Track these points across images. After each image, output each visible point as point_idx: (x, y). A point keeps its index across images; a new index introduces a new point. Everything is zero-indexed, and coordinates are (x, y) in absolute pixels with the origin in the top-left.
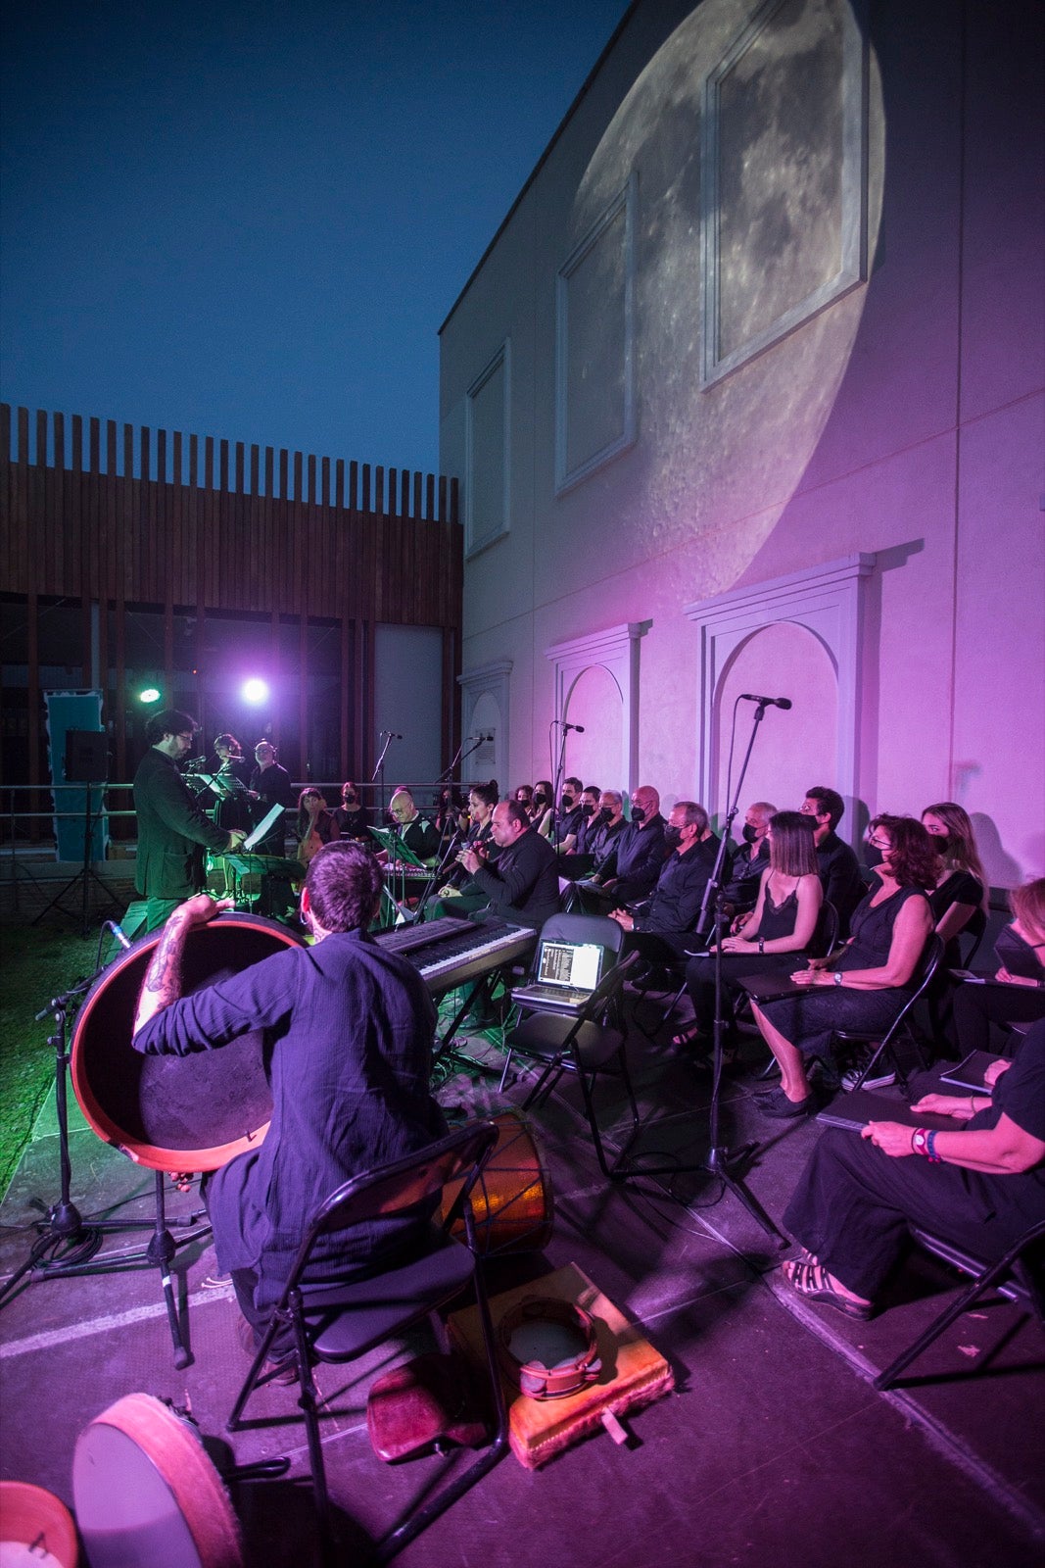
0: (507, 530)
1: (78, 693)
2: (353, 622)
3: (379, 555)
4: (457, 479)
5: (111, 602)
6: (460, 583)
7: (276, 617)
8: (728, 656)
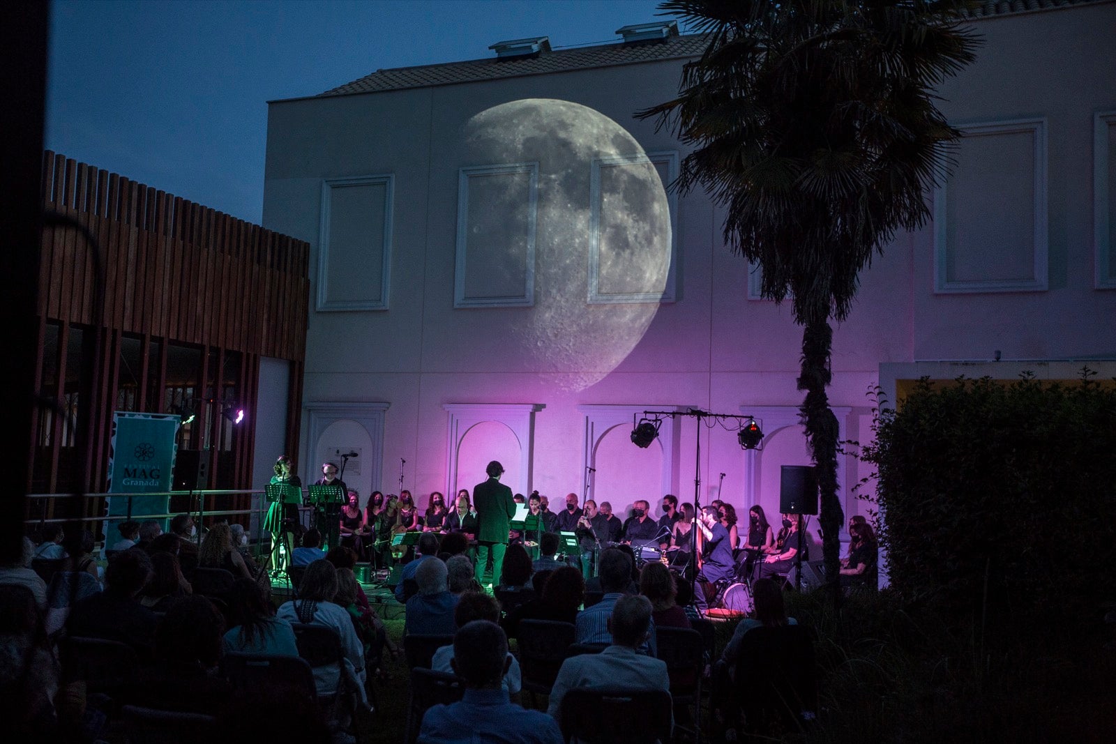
0: (388, 308)
1: (153, 417)
2: (248, 355)
3: (267, 301)
4: (309, 244)
5: (114, 332)
6: (305, 327)
7: (207, 349)
8: (602, 432)
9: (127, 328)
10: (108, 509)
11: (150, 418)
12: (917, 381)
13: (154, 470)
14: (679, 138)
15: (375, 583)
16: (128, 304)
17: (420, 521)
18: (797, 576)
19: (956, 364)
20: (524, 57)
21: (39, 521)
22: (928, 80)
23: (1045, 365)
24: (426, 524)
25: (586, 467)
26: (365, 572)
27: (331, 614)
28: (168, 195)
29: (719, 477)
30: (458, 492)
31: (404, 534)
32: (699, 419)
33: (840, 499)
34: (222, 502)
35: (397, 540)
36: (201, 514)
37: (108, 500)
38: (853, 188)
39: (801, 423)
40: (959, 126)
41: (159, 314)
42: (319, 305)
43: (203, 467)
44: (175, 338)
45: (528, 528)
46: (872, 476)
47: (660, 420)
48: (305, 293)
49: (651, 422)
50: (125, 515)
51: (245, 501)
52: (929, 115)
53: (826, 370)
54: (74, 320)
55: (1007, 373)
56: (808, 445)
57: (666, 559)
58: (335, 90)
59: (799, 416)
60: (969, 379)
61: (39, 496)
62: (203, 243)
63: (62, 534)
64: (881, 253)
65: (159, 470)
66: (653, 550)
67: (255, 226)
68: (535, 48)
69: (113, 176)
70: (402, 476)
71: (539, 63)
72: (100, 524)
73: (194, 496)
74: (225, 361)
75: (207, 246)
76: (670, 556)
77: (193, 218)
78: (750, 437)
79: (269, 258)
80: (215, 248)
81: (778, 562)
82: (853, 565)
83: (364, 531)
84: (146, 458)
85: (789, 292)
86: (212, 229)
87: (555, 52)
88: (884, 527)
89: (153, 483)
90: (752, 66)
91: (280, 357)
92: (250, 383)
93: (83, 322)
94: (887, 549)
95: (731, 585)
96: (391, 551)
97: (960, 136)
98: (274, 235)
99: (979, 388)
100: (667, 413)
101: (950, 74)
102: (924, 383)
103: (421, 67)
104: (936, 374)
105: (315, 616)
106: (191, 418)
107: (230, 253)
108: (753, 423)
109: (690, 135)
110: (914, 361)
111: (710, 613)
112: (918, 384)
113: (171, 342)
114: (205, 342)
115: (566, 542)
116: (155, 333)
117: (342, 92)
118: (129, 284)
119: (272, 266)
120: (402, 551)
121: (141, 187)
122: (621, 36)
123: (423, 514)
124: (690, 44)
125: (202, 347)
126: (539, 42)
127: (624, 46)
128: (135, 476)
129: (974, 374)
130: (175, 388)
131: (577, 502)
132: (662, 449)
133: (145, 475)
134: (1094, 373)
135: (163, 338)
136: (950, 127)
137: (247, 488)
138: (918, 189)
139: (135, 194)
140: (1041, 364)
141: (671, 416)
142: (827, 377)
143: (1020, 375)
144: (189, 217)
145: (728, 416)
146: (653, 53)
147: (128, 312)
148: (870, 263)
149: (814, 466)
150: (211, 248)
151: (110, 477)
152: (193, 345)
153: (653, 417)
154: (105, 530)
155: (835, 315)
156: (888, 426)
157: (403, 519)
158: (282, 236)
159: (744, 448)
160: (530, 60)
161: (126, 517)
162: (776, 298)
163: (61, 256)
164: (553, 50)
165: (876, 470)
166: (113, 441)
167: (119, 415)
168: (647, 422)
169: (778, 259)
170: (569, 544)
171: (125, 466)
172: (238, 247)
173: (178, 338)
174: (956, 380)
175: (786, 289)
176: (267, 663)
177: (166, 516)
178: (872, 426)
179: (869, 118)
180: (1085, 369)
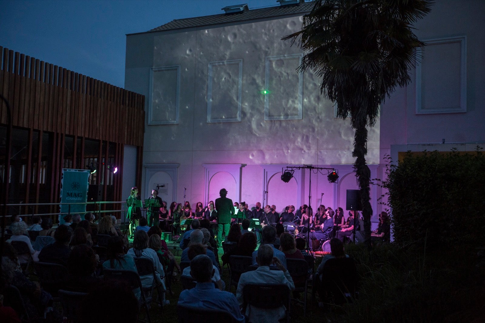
0: (178, 123)
1: (79, 171)
2: (119, 144)
3: (127, 121)
4: (144, 96)
5: (62, 135)
6: (143, 131)
7: (101, 141)
8: (271, 176)
9: (67, 133)
10: (60, 210)
11: (77, 171)
12: (406, 152)
13: (79, 193)
14: (301, 48)
15: (174, 241)
16: (68, 123)
17: (193, 214)
18: (353, 237)
19: (424, 145)
20: (237, 13)
21: (32, 215)
22: (410, 21)
23: (464, 145)
24: (196, 215)
25: (264, 191)
26: (169, 236)
27: (149, 253)
28: (84, 76)
29: (321, 195)
30: (209, 202)
31: (186, 220)
32: (310, 170)
33: (371, 204)
34: (109, 207)
35: (183, 222)
36: (100, 212)
37: (60, 206)
38: (376, 69)
39: (354, 171)
40: (423, 40)
41: (81, 127)
42: (149, 122)
43: (100, 192)
44: (88, 137)
45: (239, 217)
46: (386, 194)
47: (294, 170)
48: (143, 116)
49: (290, 171)
50: (67, 212)
51: (119, 206)
52: (411, 37)
53: (365, 148)
54: (45, 130)
55: (446, 149)
56: (357, 180)
57: (298, 230)
58: (155, 29)
59: (353, 168)
60: (428, 152)
61: (31, 204)
62: (99, 96)
63: (41, 220)
64: (389, 98)
65: (81, 193)
66: (292, 226)
67: (121, 89)
68: (242, 9)
69: (60, 68)
70: (185, 195)
71: (243, 16)
72: (57, 216)
73: (97, 204)
74: (109, 147)
75: (101, 97)
76: (299, 229)
77: (94, 86)
78: (333, 178)
79: (127, 102)
80: (104, 99)
81: (347, 231)
82: (379, 233)
83: (169, 219)
84: (76, 188)
85: (349, 115)
86: (103, 90)
87: (250, 11)
88: (391, 216)
89: (79, 199)
90: (333, 16)
91: (133, 145)
92: (120, 156)
93: (48, 130)
94: (393, 225)
95: (326, 241)
96: (180, 227)
97: (424, 45)
98: (129, 92)
99: (433, 155)
100: (296, 167)
101: (420, 18)
102: (409, 153)
103: (192, 18)
104: (414, 150)
105: (142, 254)
106: (95, 171)
107: (110, 100)
108: (334, 171)
109: (306, 47)
110: (407, 144)
111: (316, 253)
112: (407, 154)
113: (86, 139)
114: (101, 139)
115: (255, 223)
116: (79, 135)
117: (158, 30)
118: (67, 114)
119: (129, 106)
120: (185, 227)
121: (72, 73)
122: (279, 3)
123: (194, 211)
124: (309, 6)
125: (99, 141)
126: (243, 6)
127: (281, 7)
128: (71, 196)
129: (432, 149)
130: (90, 158)
131: (260, 206)
132: (297, 182)
133: (76, 195)
134: (482, 148)
135: (82, 137)
136: (420, 41)
137: (119, 201)
138: (405, 69)
139: (69, 75)
140: (462, 144)
141: (298, 169)
142: (365, 151)
143: (451, 150)
144: (93, 85)
145: (323, 169)
146: (293, 10)
147: (68, 126)
148: (384, 101)
149: (360, 190)
150: (102, 98)
151: (61, 196)
152: (95, 140)
153: (290, 169)
154: (59, 219)
155: (369, 125)
156: (393, 172)
157: (185, 213)
158: (132, 93)
159: (330, 182)
160: (239, 14)
161: (68, 213)
162: (343, 117)
163: (39, 102)
164: (249, 9)
165: (388, 191)
166: (62, 181)
167: (64, 170)
168: (288, 171)
169: (344, 100)
170: (256, 224)
171: (67, 192)
172: (114, 98)
173: (89, 137)
174: (423, 152)
175: (348, 113)
176: (121, 273)
177: (84, 213)
178: (386, 172)
179: (383, 38)
180: (478, 146)
